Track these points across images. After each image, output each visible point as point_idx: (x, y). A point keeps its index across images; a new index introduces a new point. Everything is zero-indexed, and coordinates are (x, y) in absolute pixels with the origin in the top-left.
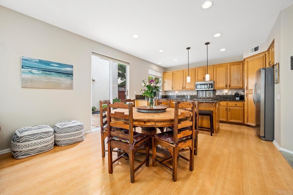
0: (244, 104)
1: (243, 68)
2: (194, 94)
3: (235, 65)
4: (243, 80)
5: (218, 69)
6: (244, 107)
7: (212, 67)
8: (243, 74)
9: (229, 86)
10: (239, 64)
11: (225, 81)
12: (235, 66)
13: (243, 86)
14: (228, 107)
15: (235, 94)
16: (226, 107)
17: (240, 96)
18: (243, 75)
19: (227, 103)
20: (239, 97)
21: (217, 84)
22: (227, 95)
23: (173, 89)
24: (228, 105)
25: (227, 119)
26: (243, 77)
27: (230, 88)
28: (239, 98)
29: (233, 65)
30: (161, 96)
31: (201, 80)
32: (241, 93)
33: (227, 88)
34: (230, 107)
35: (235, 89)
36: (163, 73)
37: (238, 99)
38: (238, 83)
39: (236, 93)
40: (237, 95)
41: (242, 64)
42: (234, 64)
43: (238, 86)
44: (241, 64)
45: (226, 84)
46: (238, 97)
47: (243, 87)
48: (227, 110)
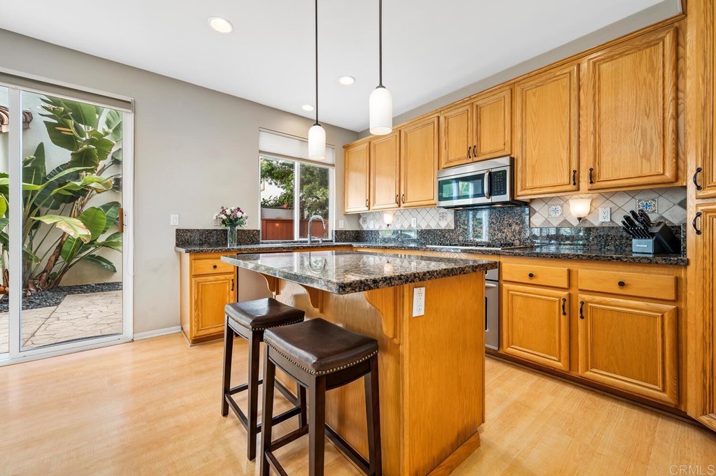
0: (677, 280)
1: (677, 59)
2: (443, 225)
3: (621, 55)
4: (677, 132)
5: (534, 94)
6: (678, 298)
7: (507, 94)
8: (677, 98)
9: (591, 177)
10: (649, 45)
11: (565, 155)
12: (627, 62)
13: (677, 168)
14: (573, 291)
15: (627, 218)
16: (564, 294)
17: (656, 230)
18: (677, 105)
19: (569, 272)
20: (652, 235)
21: (528, 170)
22: (587, 225)
23: (369, 206)
24: (574, 282)
25: (571, 360)
26: (676, 116)
27: (597, 185)
28: (651, 241)
29: (612, 58)
30: (334, 234)
31: (459, 159)
32: (663, 210)
33: (578, 190)
34: (586, 297)
35: (632, 191)
36: (343, 150)
37: (642, 246)
38: (646, 156)
39: (633, 213)
40: (637, 225)
41: (669, 39)
42: (620, 50)
43: (646, 172)
44: (663, 39)
45: (574, 167)
46: (644, 234)
47: (677, 178)
48: (566, 307)
